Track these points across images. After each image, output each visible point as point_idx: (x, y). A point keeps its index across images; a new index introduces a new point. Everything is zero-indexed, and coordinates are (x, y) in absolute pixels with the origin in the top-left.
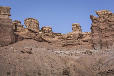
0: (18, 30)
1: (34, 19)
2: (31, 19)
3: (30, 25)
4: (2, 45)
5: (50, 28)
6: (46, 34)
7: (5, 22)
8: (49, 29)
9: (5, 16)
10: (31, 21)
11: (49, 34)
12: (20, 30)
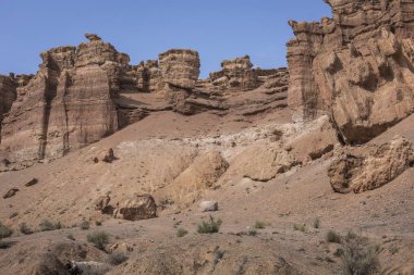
0: (152, 87)
1: (180, 52)
2: (173, 51)
3: (168, 70)
4: (86, 141)
5: (241, 62)
6: (232, 80)
7: (92, 83)
8: (240, 66)
9: (91, 67)
10: (174, 59)
11: (240, 80)
12: (156, 87)
